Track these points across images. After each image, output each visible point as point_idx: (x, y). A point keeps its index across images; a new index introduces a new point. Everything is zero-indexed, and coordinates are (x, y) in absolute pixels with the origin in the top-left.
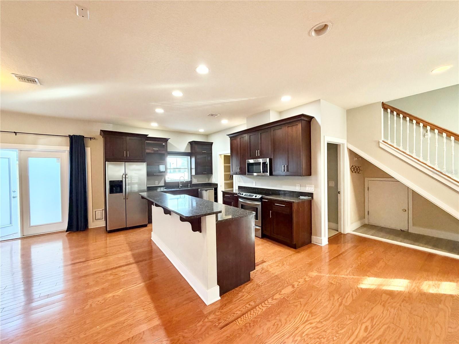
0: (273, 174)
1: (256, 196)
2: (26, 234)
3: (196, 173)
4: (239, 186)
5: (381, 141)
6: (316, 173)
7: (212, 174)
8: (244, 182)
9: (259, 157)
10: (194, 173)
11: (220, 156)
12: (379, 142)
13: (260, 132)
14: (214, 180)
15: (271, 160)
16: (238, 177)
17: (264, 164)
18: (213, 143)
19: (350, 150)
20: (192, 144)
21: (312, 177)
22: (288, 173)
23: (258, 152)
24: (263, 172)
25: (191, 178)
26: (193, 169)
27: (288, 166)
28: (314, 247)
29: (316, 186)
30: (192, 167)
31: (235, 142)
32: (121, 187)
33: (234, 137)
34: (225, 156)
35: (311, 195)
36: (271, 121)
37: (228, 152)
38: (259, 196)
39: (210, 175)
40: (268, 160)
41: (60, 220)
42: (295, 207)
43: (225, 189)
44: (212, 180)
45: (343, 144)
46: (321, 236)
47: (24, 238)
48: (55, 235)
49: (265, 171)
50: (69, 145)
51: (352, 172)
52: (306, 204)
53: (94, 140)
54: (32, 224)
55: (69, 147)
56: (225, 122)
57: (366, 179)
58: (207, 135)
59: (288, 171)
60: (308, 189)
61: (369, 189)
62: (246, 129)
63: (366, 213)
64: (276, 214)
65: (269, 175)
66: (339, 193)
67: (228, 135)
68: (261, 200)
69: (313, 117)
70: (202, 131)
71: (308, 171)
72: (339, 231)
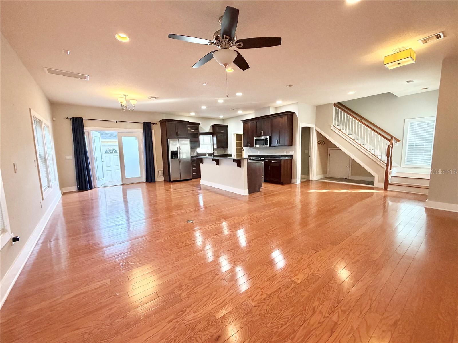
0: (271, 145)
1: (261, 159)
2: (124, 183)
3: (218, 147)
4: (248, 155)
5: (332, 126)
6: (295, 145)
7: (228, 148)
8: (252, 152)
9: (262, 136)
10: (215, 147)
11: (234, 135)
12: (331, 126)
13: (264, 119)
14: (229, 153)
15: (270, 137)
16: (248, 149)
17: (266, 139)
18: (228, 125)
19: (317, 131)
20: (213, 126)
21: (293, 146)
22: (279, 145)
23: (262, 132)
24: (265, 144)
25: (213, 151)
26: (215, 144)
27: (279, 141)
28: (292, 184)
29: (295, 152)
30: (214, 143)
31: (246, 125)
32: (177, 154)
33: (245, 122)
34: (236, 135)
35: (292, 156)
36: (270, 114)
37: (241, 132)
38: (262, 159)
39: (226, 148)
40: (268, 137)
41: (140, 176)
42: (282, 162)
43: (237, 157)
44: (227, 153)
45: (313, 127)
46: (296, 179)
47: (123, 185)
48: (137, 184)
49: (266, 144)
50: (143, 128)
51: (319, 144)
52: (289, 161)
53: (156, 125)
54: (126, 177)
55: (143, 130)
56: (240, 112)
57: (329, 149)
58: (223, 120)
59: (279, 143)
60: (291, 154)
61: (330, 155)
62: (254, 117)
63: (328, 170)
64: (273, 167)
65: (268, 146)
66: (310, 156)
67: (242, 121)
68: (263, 160)
69: (294, 112)
70: (221, 117)
71: (291, 143)
72: (309, 179)
